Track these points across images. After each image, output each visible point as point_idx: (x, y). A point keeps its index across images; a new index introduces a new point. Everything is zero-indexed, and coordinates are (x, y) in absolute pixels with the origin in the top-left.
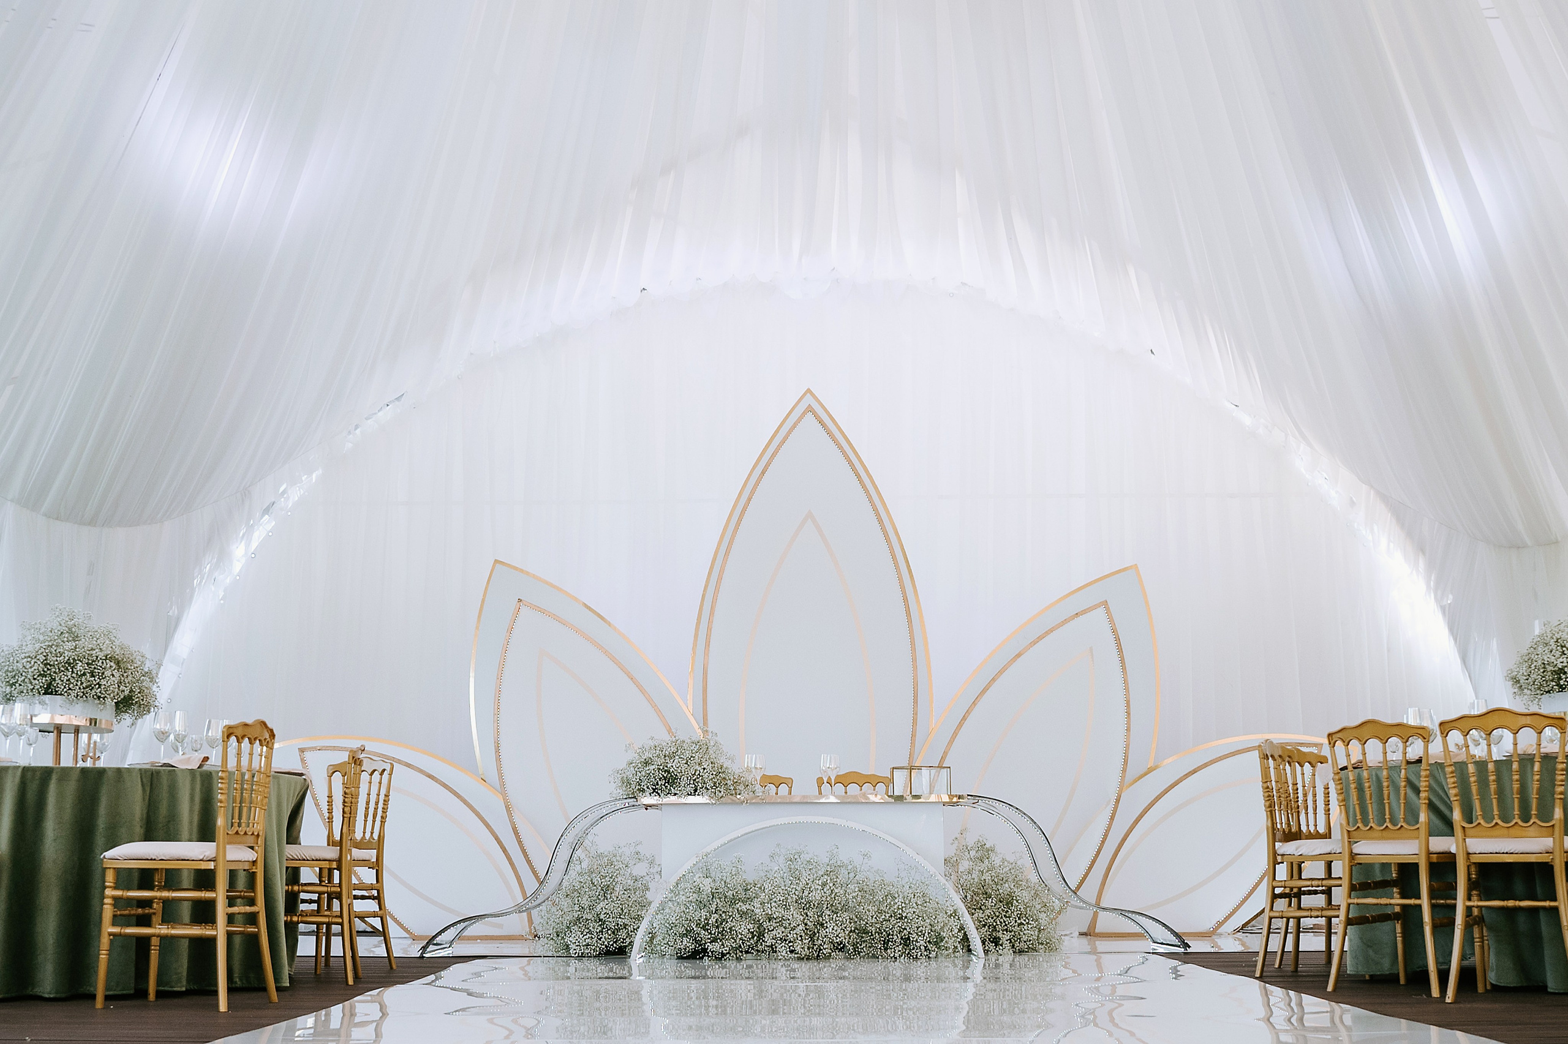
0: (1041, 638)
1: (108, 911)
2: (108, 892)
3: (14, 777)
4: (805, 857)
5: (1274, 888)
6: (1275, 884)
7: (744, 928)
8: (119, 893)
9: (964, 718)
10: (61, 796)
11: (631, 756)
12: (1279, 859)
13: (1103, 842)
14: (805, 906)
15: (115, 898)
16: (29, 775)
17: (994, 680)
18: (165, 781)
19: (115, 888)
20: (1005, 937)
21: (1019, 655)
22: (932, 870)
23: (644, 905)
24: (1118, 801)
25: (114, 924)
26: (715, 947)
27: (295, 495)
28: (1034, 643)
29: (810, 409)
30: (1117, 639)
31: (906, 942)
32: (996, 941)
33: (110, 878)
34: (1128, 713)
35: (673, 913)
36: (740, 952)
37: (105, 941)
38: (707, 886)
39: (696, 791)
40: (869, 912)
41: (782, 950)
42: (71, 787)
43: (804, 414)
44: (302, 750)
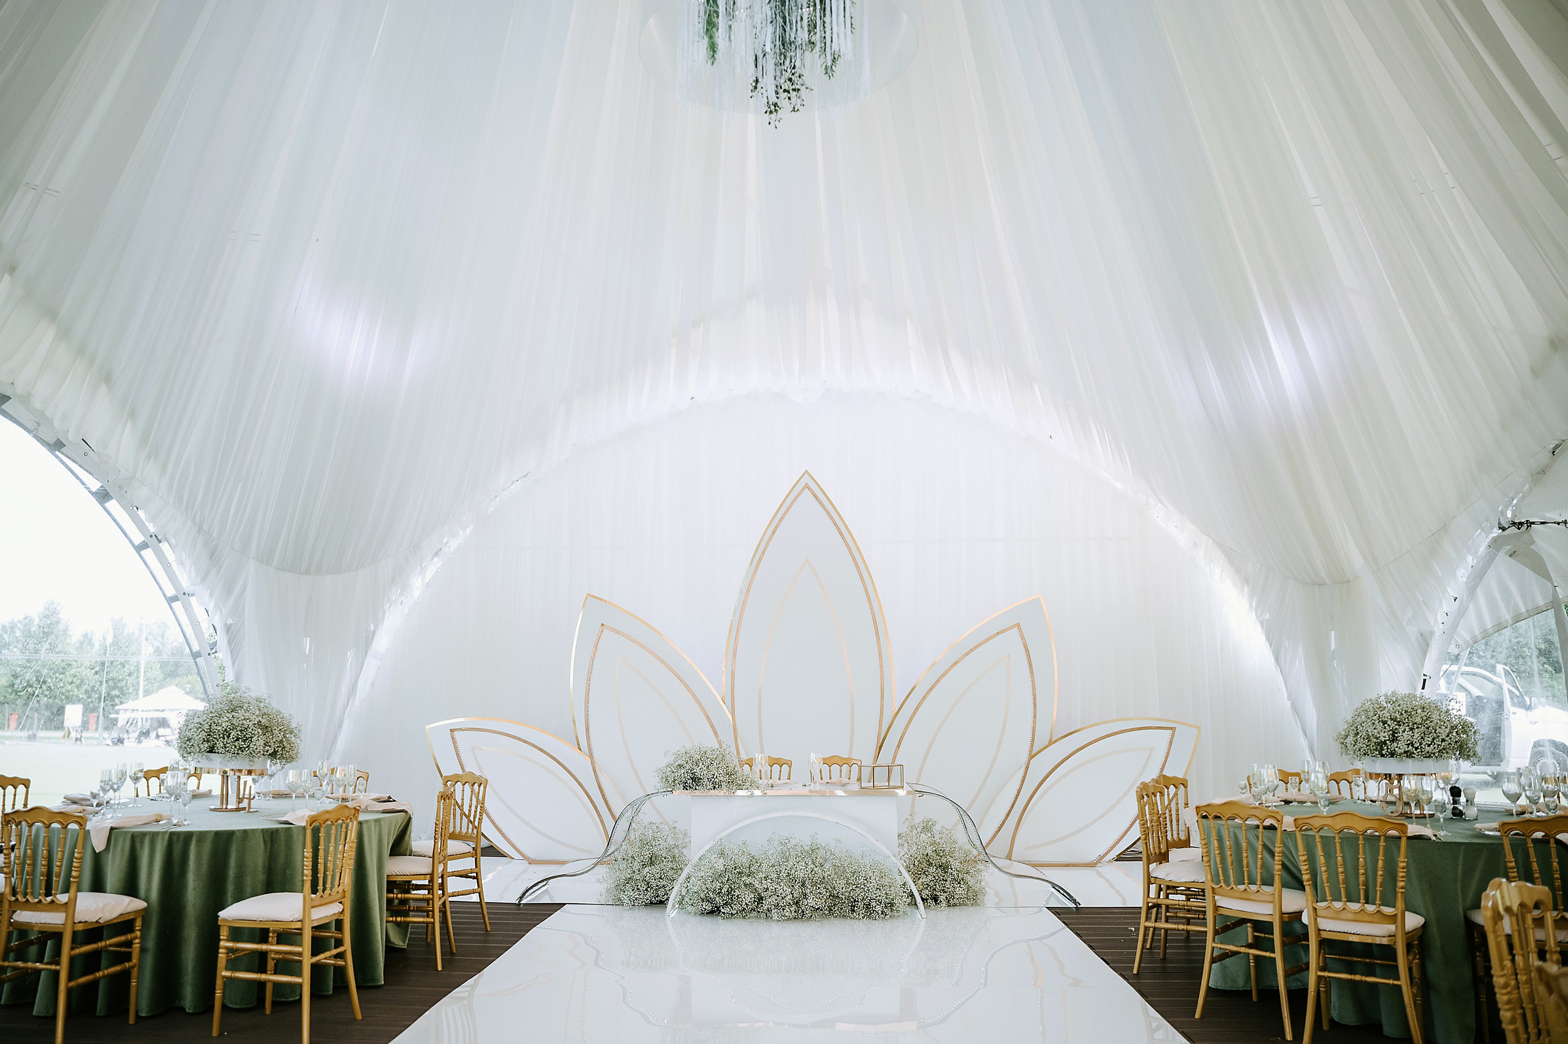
0: (971, 651)
1: (222, 956)
2: (222, 943)
3: (163, 840)
4: (794, 842)
5: (1148, 903)
6: (1149, 900)
7: (748, 897)
8: (230, 944)
9: (917, 709)
10: (199, 854)
11: (670, 759)
12: (1152, 879)
13: (1016, 798)
14: (792, 879)
15: (226, 948)
16: (175, 838)
17: (938, 681)
18: (282, 837)
19: (227, 940)
20: (942, 898)
21: (956, 663)
22: (888, 853)
23: (678, 870)
24: (1027, 768)
25: (226, 969)
26: (726, 910)
27: (454, 544)
28: (967, 654)
29: (807, 486)
30: (1027, 650)
31: (868, 906)
32: (935, 899)
33: (224, 933)
34: (1035, 705)
35: (696, 885)
36: (744, 913)
37: (219, 983)
38: (720, 865)
39: (715, 788)
40: (840, 885)
41: (775, 914)
42: (207, 847)
43: (803, 489)
44: (452, 731)
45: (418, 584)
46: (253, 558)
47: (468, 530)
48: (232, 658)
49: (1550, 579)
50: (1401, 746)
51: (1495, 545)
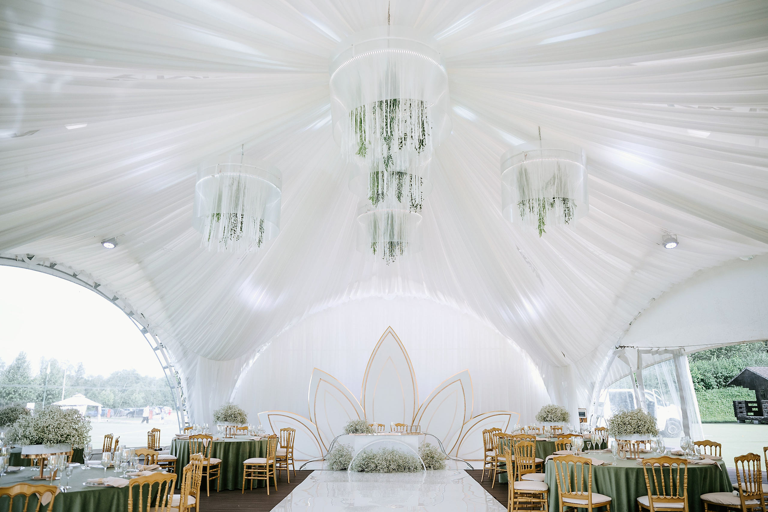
0: (444, 388)
1: (245, 473)
2: (244, 470)
3: (223, 444)
4: (387, 449)
5: (485, 462)
6: (486, 461)
7: (373, 466)
8: (247, 470)
9: (426, 408)
10: (233, 448)
11: (348, 424)
12: (487, 456)
14: (386, 460)
15: (246, 471)
16: (226, 444)
17: (433, 398)
18: (253, 444)
19: (246, 469)
20: (432, 466)
21: (439, 392)
22: (415, 452)
23: (351, 459)
24: (462, 428)
25: (246, 476)
26: (367, 470)
27: (265, 348)
28: (443, 389)
29: (390, 332)
30: (463, 388)
31: (409, 468)
32: (430, 467)
33: (245, 467)
34: (465, 407)
35: (357, 462)
36: (372, 471)
37: (244, 480)
38: (365, 456)
39: (362, 432)
40: (401, 462)
41: (381, 471)
42: (235, 446)
43: (389, 333)
44: (268, 415)
45: (251, 362)
46: (200, 355)
47: (269, 344)
48: (188, 389)
49: (629, 365)
50: (548, 419)
51: (615, 353)
